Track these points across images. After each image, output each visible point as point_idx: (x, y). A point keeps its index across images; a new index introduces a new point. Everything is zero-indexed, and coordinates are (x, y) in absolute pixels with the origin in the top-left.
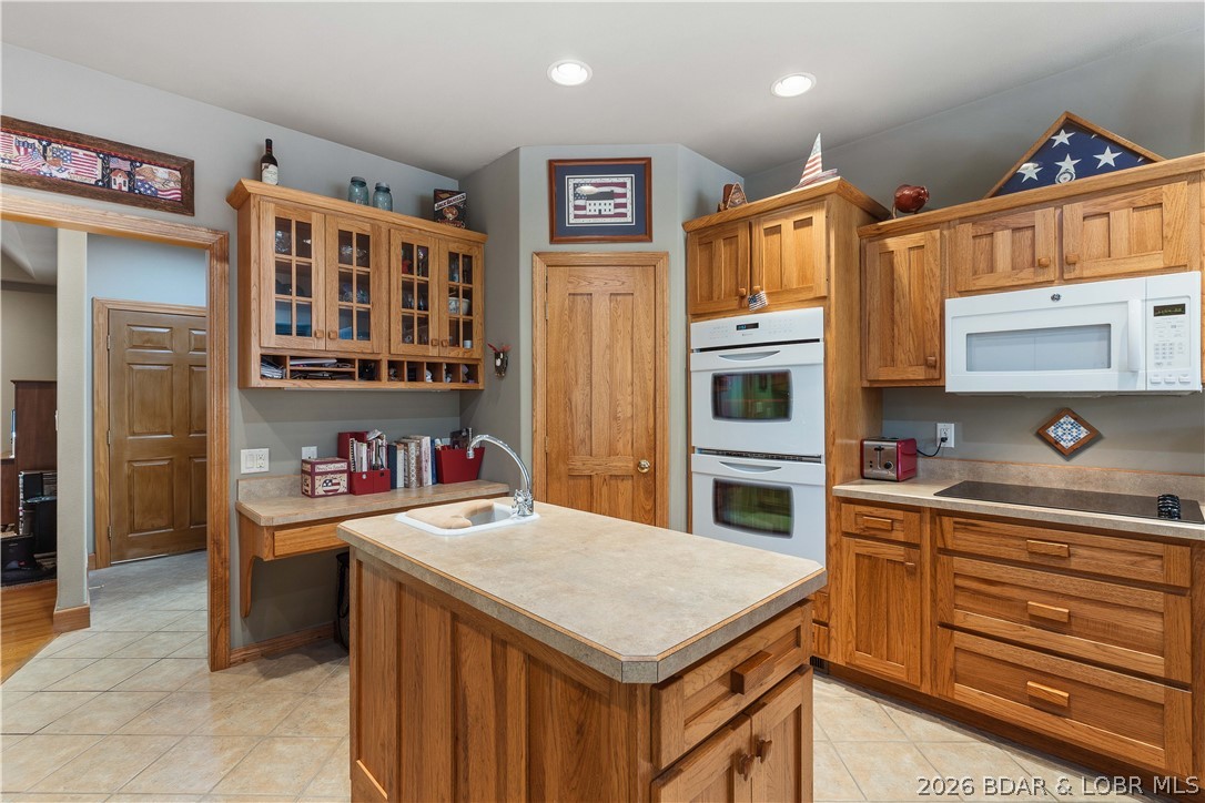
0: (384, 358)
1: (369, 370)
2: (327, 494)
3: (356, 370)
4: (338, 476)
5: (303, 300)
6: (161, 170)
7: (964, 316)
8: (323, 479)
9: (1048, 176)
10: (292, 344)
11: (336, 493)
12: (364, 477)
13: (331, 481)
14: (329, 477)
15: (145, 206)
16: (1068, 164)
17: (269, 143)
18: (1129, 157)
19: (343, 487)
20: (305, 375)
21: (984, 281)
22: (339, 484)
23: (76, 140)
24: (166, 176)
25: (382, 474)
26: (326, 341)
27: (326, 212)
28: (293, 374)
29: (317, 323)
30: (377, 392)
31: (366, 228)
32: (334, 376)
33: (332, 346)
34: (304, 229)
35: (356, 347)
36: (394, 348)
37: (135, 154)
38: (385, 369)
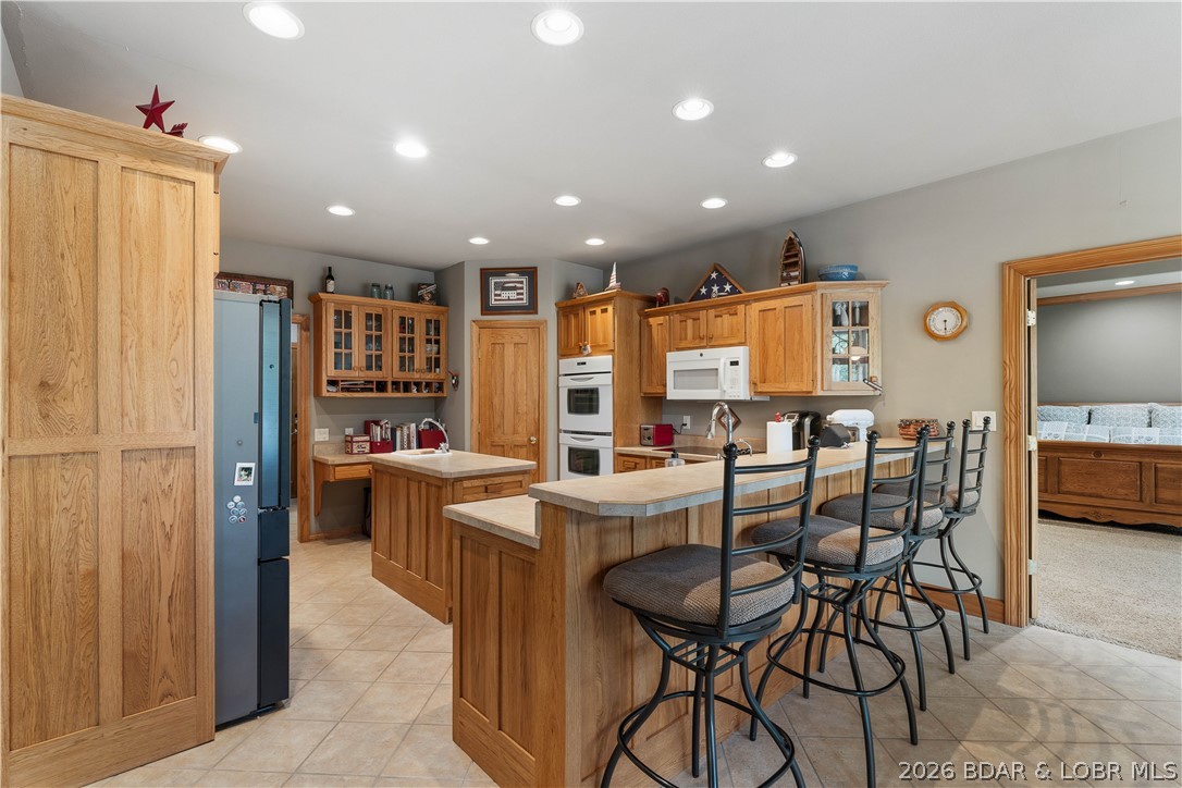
0: (390, 380)
1: (381, 386)
2: (359, 453)
3: (375, 387)
4: (365, 443)
5: (348, 351)
6: (279, 287)
7: (676, 361)
8: (357, 445)
9: (708, 295)
10: (342, 374)
11: (363, 453)
12: (379, 444)
13: (361, 446)
14: (360, 444)
16: (715, 288)
17: (330, 268)
18: (734, 291)
19: (367, 450)
20: (348, 390)
21: (683, 345)
22: (365, 448)
23: (241, 278)
24: (280, 290)
25: (388, 442)
26: (359, 372)
27: (359, 305)
28: (343, 390)
29: (355, 363)
30: (386, 398)
31: (380, 311)
32: (363, 390)
33: (362, 374)
34: (348, 314)
35: (374, 375)
36: (394, 374)
37: (267, 281)
38: (390, 386)
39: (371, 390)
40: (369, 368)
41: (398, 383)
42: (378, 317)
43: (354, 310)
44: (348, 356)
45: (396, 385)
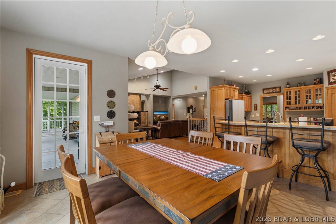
1: (301, 108)
15: (276, 93)
17: (288, 82)
20: (291, 109)
23: (270, 88)
27: (293, 89)
28: (290, 109)
29: (292, 103)
30: (302, 111)
31: (299, 90)
32: (296, 109)
33: (294, 105)
34: (290, 92)
35: (298, 105)
36: (305, 105)
37: (275, 88)
38: (303, 108)
39: (298, 109)
40: (296, 103)
41: (306, 107)
42: (299, 91)
43: (292, 91)
44: (290, 102)
45: (305, 108)
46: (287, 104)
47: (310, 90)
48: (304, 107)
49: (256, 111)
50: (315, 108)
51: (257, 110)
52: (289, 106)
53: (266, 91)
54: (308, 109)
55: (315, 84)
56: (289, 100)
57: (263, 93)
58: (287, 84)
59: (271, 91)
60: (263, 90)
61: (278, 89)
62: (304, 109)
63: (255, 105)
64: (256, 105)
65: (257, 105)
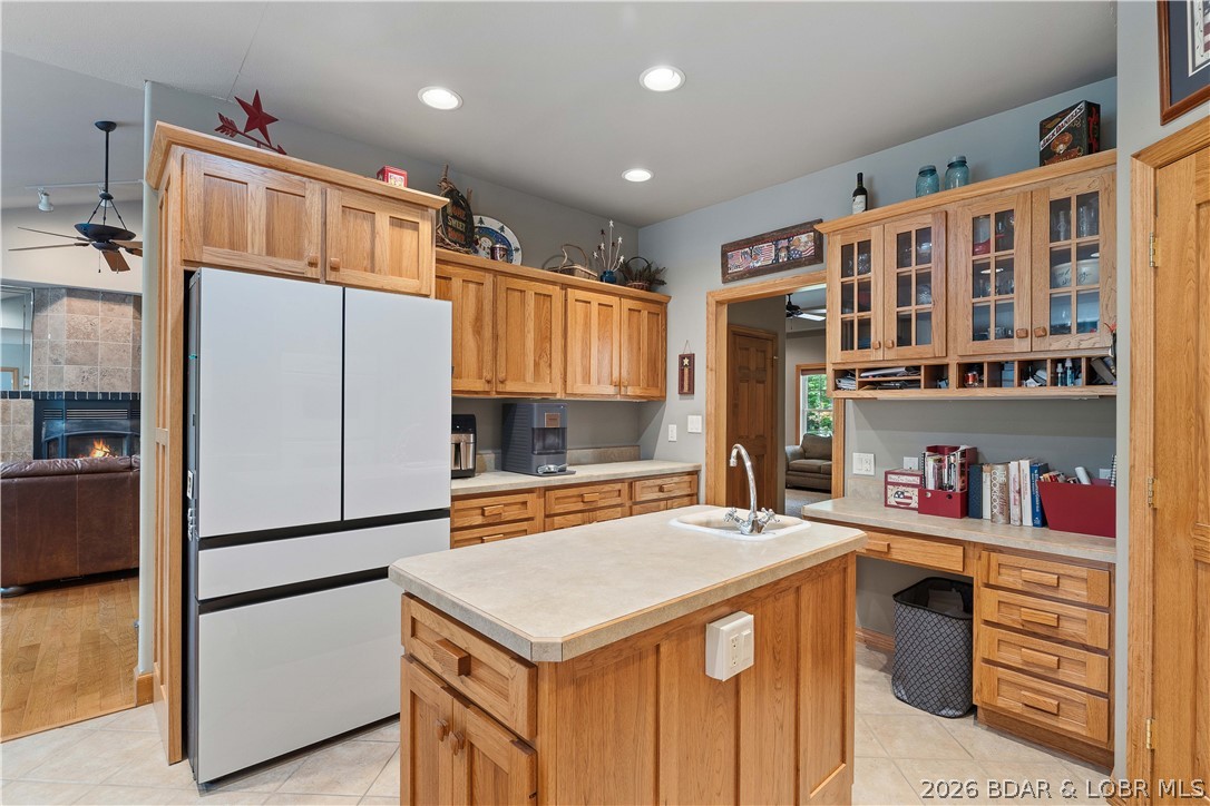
0: (953, 362)
1: (937, 375)
2: (898, 506)
3: (922, 378)
4: (910, 489)
6: (803, 236)
8: (895, 489)
11: (907, 507)
12: (929, 495)
13: (903, 493)
14: (901, 489)
15: (795, 267)
17: (860, 176)
19: (914, 503)
20: (875, 385)
22: (911, 498)
24: (806, 239)
25: (950, 496)
26: (883, 351)
27: (883, 221)
28: (862, 385)
29: (876, 334)
30: (945, 400)
31: (926, 221)
32: (903, 385)
33: (891, 354)
34: (866, 246)
35: (922, 353)
36: (964, 348)
37: (789, 233)
38: (953, 374)
39: (914, 384)
40: (903, 340)
41: (979, 367)
42: (924, 235)
43: (875, 235)
44: (865, 325)
45: (969, 371)
46: (844, 347)
47: (1004, 217)
48: (965, 368)
49: (687, 403)
50: (1045, 375)
51: (691, 391)
52: (856, 358)
53: (739, 262)
54: (996, 382)
55: (1047, 156)
56: (855, 315)
57: (727, 277)
58: (855, 194)
59: (766, 255)
60: (726, 251)
61: (804, 238)
62: (963, 383)
63: (682, 358)
64: (686, 361)
65: (691, 357)
